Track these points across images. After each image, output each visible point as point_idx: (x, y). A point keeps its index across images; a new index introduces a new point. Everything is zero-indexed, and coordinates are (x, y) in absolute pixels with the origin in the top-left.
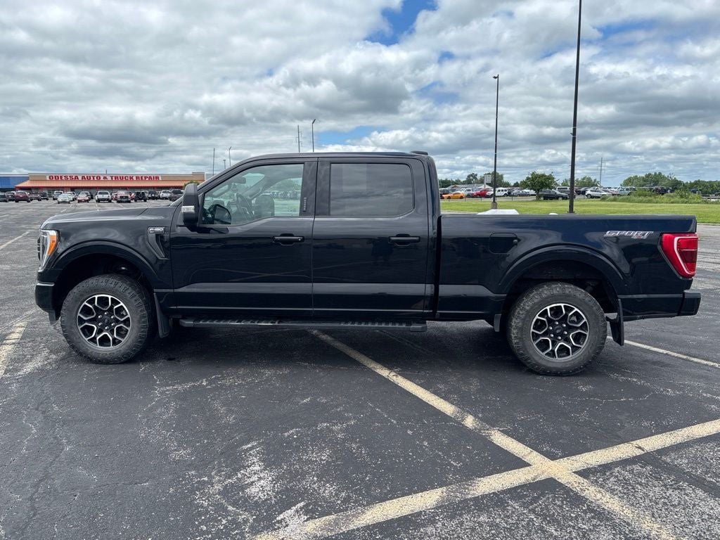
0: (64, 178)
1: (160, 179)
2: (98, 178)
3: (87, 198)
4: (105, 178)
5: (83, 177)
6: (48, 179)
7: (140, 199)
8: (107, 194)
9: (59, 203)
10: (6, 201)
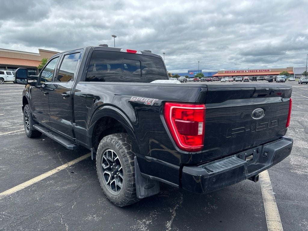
0: (230, 72)
1: (270, 71)
2: (243, 71)
3: (233, 80)
4: (246, 71)
5: (237, 71)
6: (224, 72)
7: (254, 80)
8: (241, 78)
9: (221, 82)
10: (204, 81)
